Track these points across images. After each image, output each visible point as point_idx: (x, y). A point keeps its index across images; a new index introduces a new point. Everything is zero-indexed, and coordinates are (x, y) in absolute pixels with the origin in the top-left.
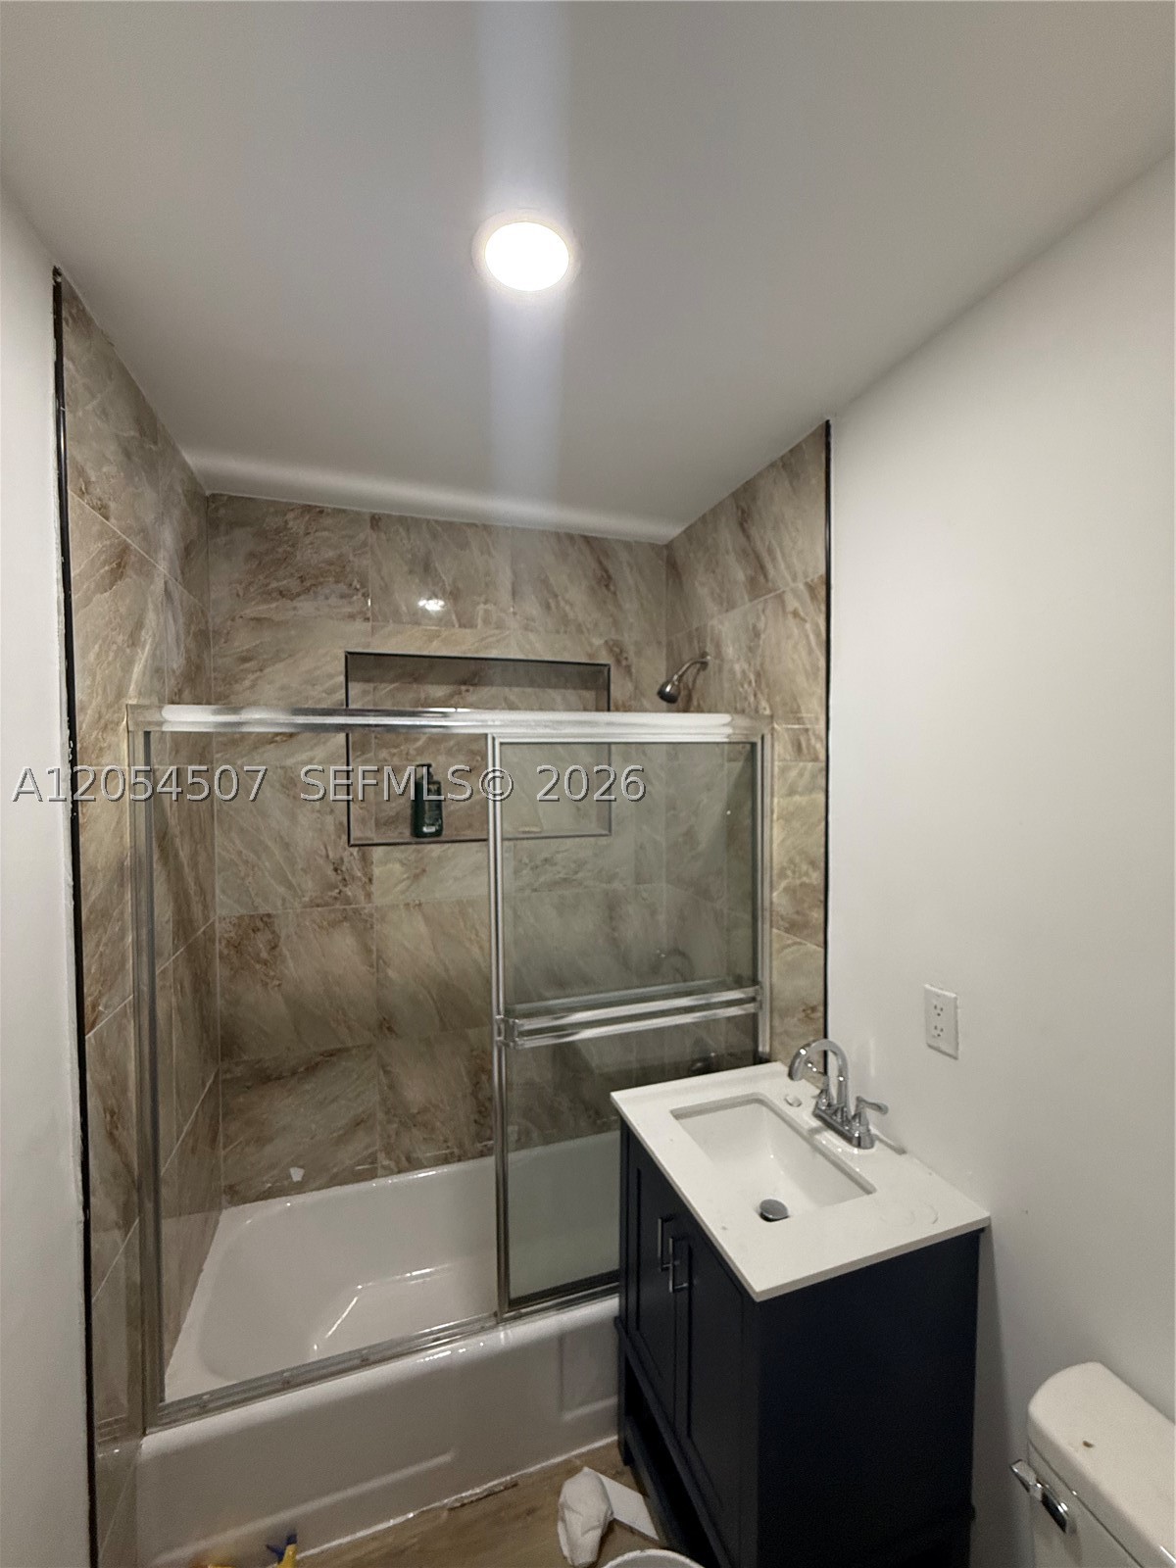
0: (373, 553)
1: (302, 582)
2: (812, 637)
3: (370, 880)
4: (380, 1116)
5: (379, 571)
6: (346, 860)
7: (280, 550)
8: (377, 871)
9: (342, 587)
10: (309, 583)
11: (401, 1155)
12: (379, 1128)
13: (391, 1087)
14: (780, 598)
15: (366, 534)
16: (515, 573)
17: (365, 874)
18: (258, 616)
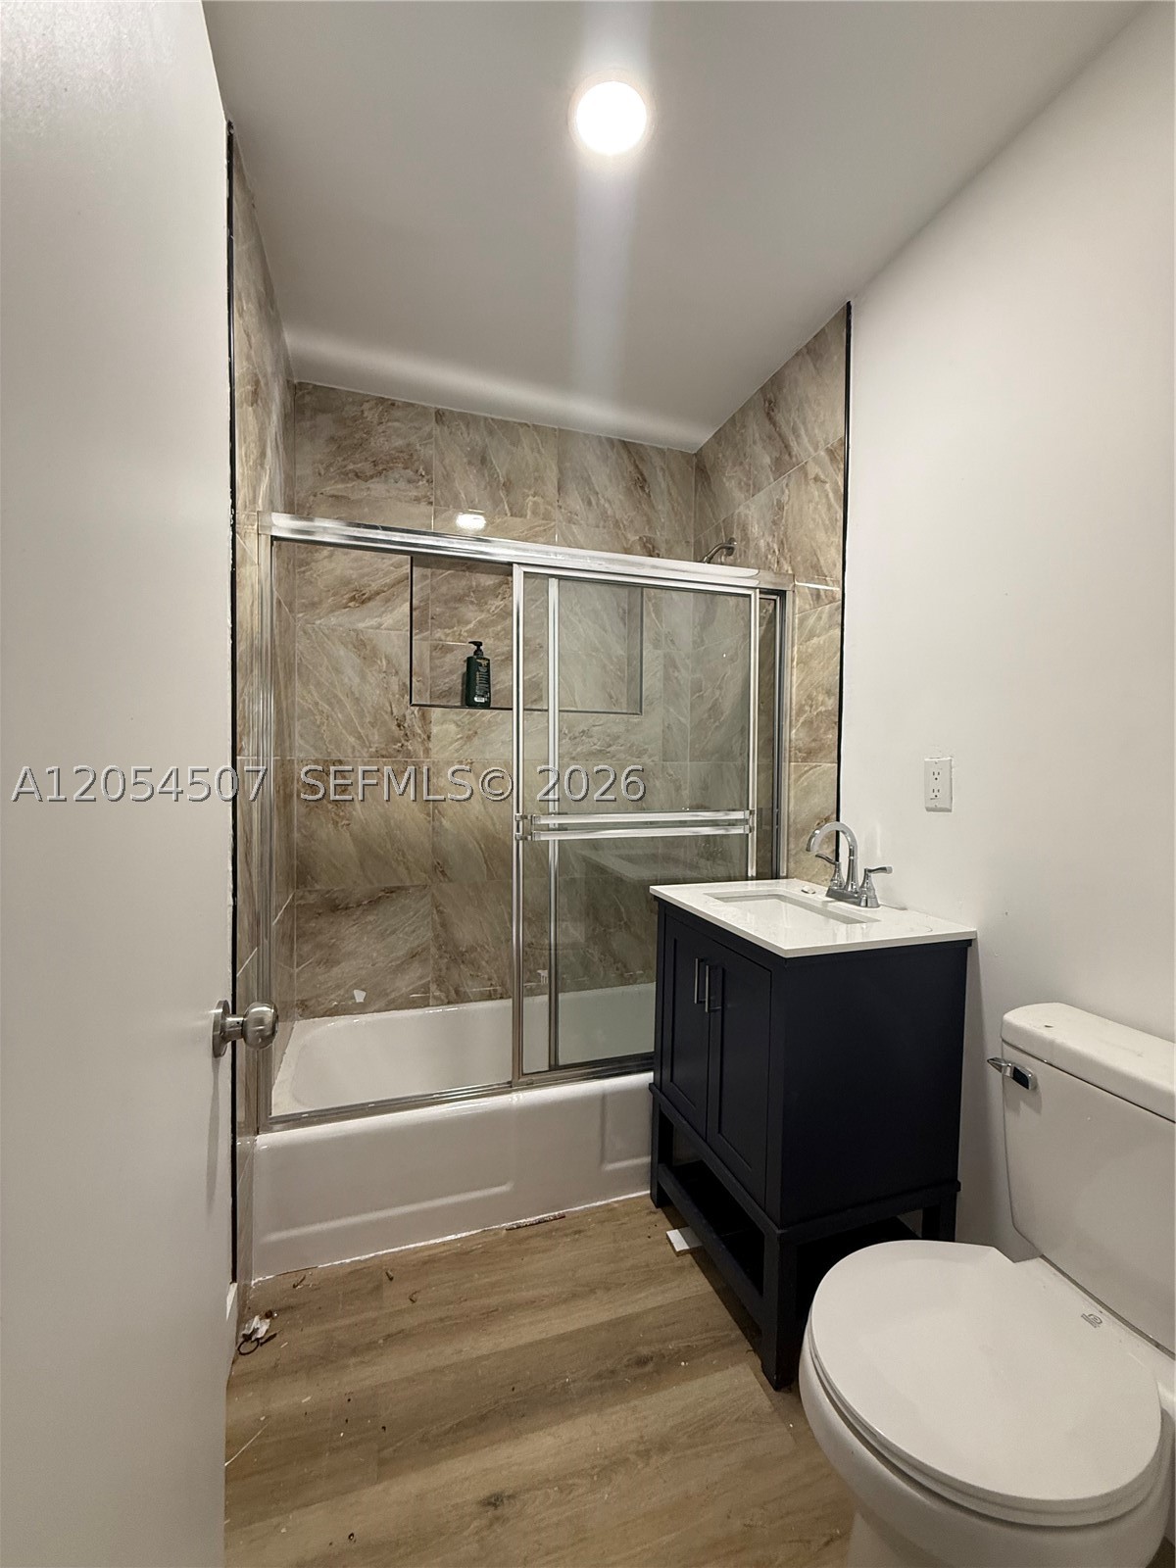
0: (437, 444)
1: (375, 465)
2: (831, 495)
3: (429, 737)
4: (433, 950)
5: (442, 461)
6: (408, 717)
7: (357, 436)
8: (435, 730)
9: (410, 473)
10: (381, 468)
11: (451, 988)
12: (432, 962)
13: (443, 925)
14: (803, 469)
15: (431, 426)
16: (561, 471)
17: (425, 732)
18: (336, 493)
